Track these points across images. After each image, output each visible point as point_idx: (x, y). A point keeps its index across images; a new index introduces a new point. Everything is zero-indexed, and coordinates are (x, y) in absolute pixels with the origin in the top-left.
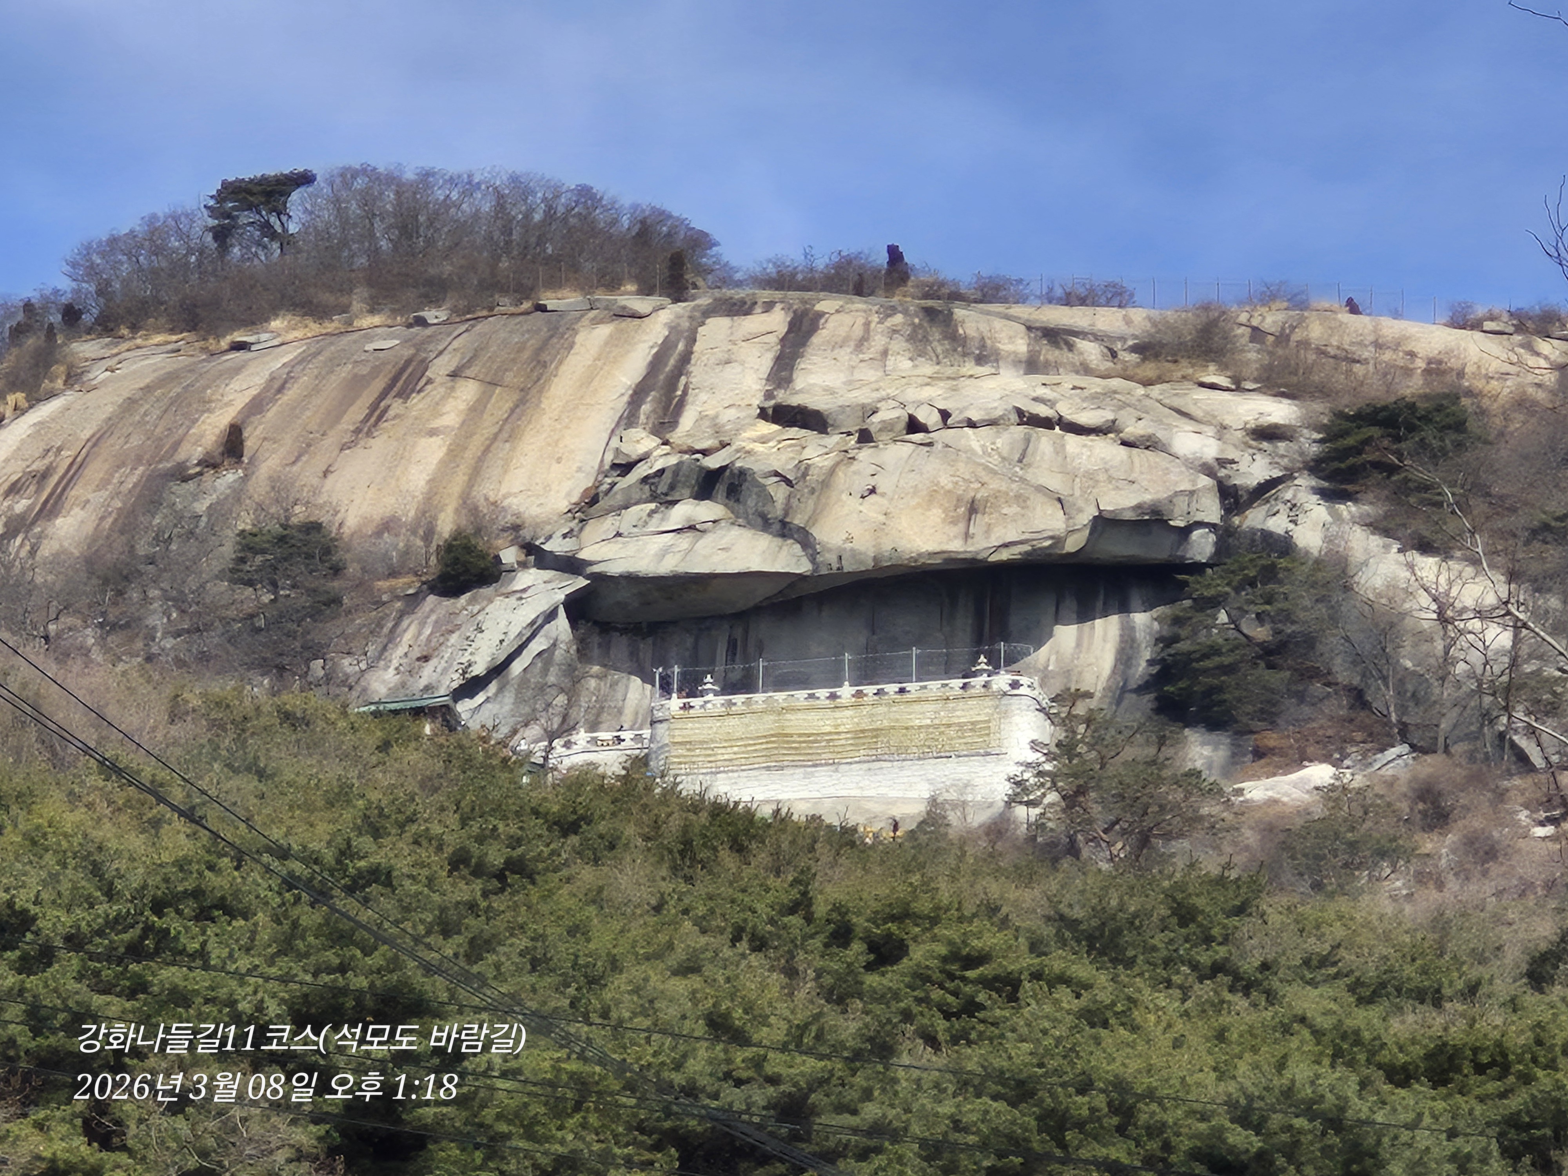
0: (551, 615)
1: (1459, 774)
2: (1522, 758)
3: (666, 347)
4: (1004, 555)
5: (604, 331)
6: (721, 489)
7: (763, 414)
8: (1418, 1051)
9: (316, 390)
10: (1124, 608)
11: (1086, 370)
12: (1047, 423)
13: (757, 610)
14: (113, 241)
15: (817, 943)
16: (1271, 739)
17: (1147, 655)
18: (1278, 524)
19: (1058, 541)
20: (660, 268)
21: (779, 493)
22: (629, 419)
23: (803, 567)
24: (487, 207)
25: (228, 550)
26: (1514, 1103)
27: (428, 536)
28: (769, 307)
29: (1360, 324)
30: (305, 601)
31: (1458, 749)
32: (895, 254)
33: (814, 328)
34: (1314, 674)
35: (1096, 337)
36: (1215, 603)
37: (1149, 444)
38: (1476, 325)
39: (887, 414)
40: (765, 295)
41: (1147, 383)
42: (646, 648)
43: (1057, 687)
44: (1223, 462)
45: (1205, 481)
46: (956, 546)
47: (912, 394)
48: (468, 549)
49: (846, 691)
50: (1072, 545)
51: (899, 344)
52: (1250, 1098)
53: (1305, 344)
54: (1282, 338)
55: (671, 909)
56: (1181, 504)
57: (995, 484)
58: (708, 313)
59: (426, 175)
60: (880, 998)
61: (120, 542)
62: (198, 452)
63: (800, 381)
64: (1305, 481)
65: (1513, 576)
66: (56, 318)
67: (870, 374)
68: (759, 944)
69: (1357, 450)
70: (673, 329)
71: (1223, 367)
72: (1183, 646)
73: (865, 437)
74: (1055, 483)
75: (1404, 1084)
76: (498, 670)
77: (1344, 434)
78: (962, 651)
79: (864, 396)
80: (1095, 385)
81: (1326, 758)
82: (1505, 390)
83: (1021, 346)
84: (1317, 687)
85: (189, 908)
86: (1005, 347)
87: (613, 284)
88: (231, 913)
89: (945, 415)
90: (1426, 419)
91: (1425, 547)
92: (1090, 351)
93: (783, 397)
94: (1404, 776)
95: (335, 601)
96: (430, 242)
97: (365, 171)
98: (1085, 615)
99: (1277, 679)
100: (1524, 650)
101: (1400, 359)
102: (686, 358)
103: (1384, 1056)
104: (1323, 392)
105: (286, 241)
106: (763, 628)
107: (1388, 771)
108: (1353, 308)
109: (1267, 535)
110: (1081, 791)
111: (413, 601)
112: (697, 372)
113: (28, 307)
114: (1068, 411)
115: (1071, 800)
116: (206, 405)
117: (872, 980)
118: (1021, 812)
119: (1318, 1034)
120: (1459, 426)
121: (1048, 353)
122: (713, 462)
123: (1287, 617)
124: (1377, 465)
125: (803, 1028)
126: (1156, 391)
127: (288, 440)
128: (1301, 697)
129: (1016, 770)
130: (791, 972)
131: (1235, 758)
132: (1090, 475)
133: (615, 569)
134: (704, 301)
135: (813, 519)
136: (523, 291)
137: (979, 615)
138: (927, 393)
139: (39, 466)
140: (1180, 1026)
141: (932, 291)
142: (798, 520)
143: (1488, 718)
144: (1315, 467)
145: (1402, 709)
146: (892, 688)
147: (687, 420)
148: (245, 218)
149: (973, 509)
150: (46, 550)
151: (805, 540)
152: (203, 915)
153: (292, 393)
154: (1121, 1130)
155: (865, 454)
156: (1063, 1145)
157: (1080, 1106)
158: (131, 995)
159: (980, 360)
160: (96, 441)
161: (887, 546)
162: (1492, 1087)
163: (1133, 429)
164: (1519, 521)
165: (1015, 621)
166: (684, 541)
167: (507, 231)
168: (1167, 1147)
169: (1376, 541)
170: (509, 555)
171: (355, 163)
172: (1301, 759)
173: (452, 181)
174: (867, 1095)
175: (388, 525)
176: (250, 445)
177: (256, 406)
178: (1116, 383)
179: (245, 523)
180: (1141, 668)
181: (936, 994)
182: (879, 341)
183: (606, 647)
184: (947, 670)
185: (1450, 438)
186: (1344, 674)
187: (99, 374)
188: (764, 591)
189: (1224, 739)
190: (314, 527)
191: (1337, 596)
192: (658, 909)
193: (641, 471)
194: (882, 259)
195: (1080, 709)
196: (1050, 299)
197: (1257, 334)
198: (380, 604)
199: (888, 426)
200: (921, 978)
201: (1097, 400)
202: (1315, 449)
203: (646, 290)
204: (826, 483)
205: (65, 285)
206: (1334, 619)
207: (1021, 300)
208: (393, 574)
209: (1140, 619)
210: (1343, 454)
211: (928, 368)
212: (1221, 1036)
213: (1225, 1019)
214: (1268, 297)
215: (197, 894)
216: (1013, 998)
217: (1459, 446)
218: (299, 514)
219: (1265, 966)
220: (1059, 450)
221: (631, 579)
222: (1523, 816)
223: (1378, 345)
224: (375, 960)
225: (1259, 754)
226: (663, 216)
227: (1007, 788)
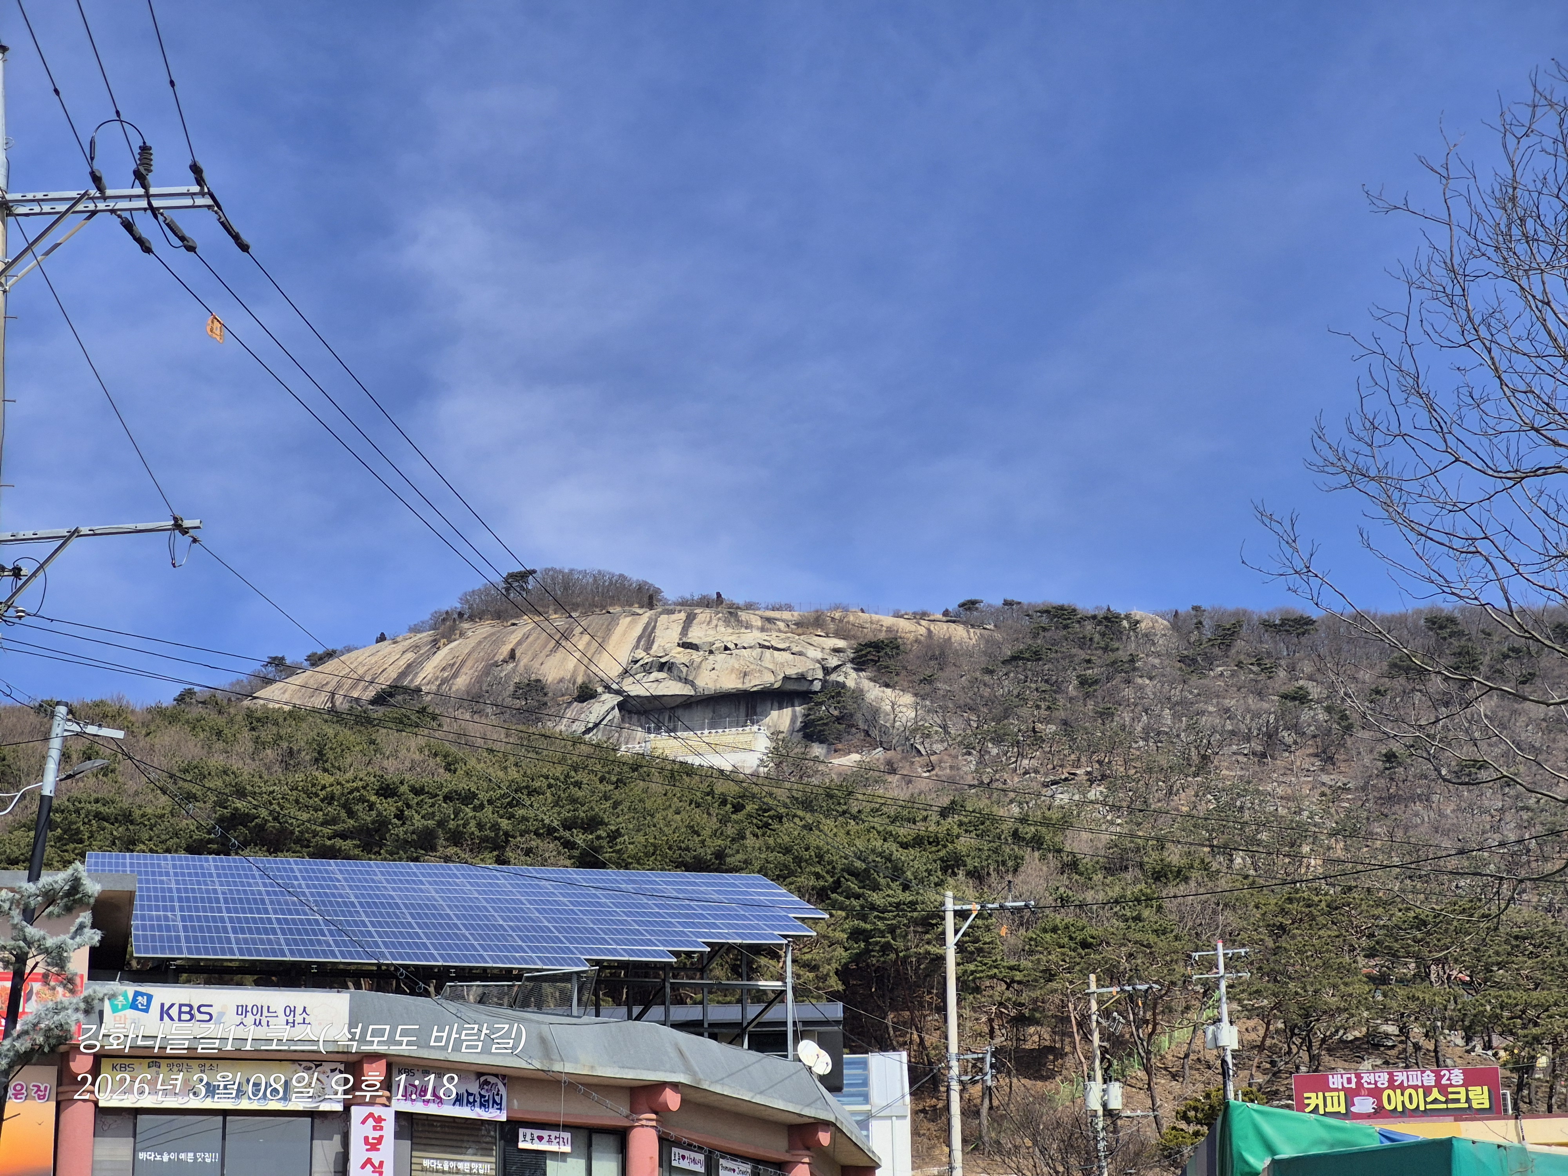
0: (613, 708)
1: (899, 756)
2: (919, 751)
3: (648, 624)
4: (755, 689)
5: (629, 619)
6: (666, 669)
7: (679, 645)
8: (910, 838)
9: (538, 638)
10: (793, 706)
11: (780, 631)
12: (768, 648)
13: (678, 706)
14: (473, 592)
15: (716, 805)
16: (840, 746)
17: (800, 720)
18: (841, 679)
19: (772, 684)
20: (646, 600)
21: (685, 670)
22: (637, 647)
23: (693, 693)
24: (591, 580)
25: (512, 688)
26: (941, 854)
27: (574, 684)
28: (680, 611)
29: (865, 616)
30: (536, 704)
31: (898, 749)
32: (719, 595)
33: (694, 618)
34: (853, 726)
35: (783, 621)
36: (821, 703)
37: (800, 654)
38: (902, 617)
39: (717, 645)
40: (679, 608)
41: (799, 635)
42: (643, 719)
43: (772, 730)
44: (823, 659)
45: (818, 665)
46: (740, 686)
47: (725, 639)
48: (587, 688)
49: (706, 732)
50: (776, 686)
51: (721, 623)
52: (861, 852)
53: (848, 622)
54: (841, 621)
55: (670, 795)
56: (811, 673)
57: (752, 667)
58: (661, 613)
59: (571, 571)
60: (736, 822)
61: (477, 686)
62: (502, 658)
63: (690, 635)
64: (849, 665)
65: (916, 695)
66: (456, 616)
67: (712, 632)
68: (698, 806)
69: (865, 655)
70: (650, 618)
71: (823, 630)
72: (812, 717)
73: (711, 652)
74: (771, 666)
75: (906, 848)
76: (596, 725)
77: (861, 650)
78: (742, 719)
79: (711, 639)
80: (783, 636)
81: (857, 752)
82: (911, 637)
83: (759, 623)
84: (854, 730)
85: (525, 792)
86: (754, 623)
87: (631, 605)
88: (539, 794)
89: (736, 645)
90: (887, 645)
91: (887, 686)
92: (781, 625)
93: (684, 640)
94: (882, 758)
95: (545, 704)
96: (573, 592)
97: (552, 569)
98: (780, 708)
99: (841, 727)
100: (919, 718)
101: (879, 627)
102: (654, 627)
103: (899, 839)
104: (854, 637)
105: (528, 591)
106: (679, 712)
107: (877, 756)
108: (862, 611)
109: (837, 682)
110: (781, 763)
111: (570, 703)
112: (658, 632)
113: (447, 613)
114: (775, 645)
115: (778, 765)
116: (504, 643)
117: (734, 816)
118: (761, 769)
119: (879, 833)
120: (898, 647)
121: (768, 626)
122: (663, 660)
123: (844, 707)
124: (872, 660)
125: (716, 831)
126: (802, 637)
127: (530, 653)
128: (849, 733)
129: (761, 756)
130: (709, 814)
131: (828, 752)
132: (782, 664)
133: (632, 694)
134: (659, 610)
135: (695, 678)
136: (603, 607)
137: (747, 707)
138: (730, 638)
139: (451, 662)
140: (835, 830)
141: (731, 606)
142: (690, 678)
143: (907, 739)
144: (852, 661)
145: (881, 736)
146: (720, 731)
147: (655, 647)
148: (515, 584)
149: (745, 674)
150: (454, 688)
151: (693, 684)
152: (529, 794)
153: (531, 639)
154: (819, 862)
155: (711, 657)
156: (801, 867)
157: (806, 855)
158: (509, 819)
159: (746, 628)
160: (469, 654)
161: (718, 687)
162: (934, 849)
163: (795, 649)
164: (916, 678)
165: (758, 710)
166: (655, 685)
167: (597, 588)
168: (834, 868)
169: (872, 684)
170: (600, 690)
171: (549, 567)
172: (849, 753)
173: (580, 572)
174: (738, 852)
175: (561, 680)
176: (518, 655)
177: (519, 643)
178: (789, 635)
179: (517, 680)
180: (798, 724)
181: (755, 821)
182: (714, 622)
183: (630, 718)
184: (737, 726)
185: (895, 651)
186: (862, 725)
187: (470, 633)
188: (679, 701)
189: (825, 746)
190: (538, 681)
191: (860, 701)
192: (665, 795)
193: (641, 663)
194: (715, 596)
195: (781, 736)
196: (767, 608)
197: (833, 619)
198: (559, 705)
199: (718, 649)
200: (749, 816)
201: (784, 640)
202: (852, 655)
203: (641, 607)
204: (699, 667)
205: (459, 605)
206: (859, 708)
207: (759, 609)
208: (563, 695)
209: (798, 709)
210: (861, 657)
211: (730, 630)
212: (848, 833)
213: (849, 827)
214: (836, 608)
215: (527, 787)
216: (780, 821)
217: (898, 654)
218: (533, 677)
219: (859, 812)
220: (772, 656)
221: (638, 696)
222: (919, 770)
223: (871, 623)
224: (585, 808)
225: (836, 751)
226: (646, 583)
227: (758, 762)
